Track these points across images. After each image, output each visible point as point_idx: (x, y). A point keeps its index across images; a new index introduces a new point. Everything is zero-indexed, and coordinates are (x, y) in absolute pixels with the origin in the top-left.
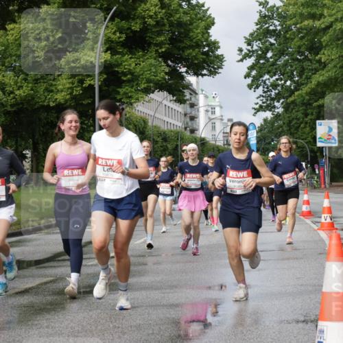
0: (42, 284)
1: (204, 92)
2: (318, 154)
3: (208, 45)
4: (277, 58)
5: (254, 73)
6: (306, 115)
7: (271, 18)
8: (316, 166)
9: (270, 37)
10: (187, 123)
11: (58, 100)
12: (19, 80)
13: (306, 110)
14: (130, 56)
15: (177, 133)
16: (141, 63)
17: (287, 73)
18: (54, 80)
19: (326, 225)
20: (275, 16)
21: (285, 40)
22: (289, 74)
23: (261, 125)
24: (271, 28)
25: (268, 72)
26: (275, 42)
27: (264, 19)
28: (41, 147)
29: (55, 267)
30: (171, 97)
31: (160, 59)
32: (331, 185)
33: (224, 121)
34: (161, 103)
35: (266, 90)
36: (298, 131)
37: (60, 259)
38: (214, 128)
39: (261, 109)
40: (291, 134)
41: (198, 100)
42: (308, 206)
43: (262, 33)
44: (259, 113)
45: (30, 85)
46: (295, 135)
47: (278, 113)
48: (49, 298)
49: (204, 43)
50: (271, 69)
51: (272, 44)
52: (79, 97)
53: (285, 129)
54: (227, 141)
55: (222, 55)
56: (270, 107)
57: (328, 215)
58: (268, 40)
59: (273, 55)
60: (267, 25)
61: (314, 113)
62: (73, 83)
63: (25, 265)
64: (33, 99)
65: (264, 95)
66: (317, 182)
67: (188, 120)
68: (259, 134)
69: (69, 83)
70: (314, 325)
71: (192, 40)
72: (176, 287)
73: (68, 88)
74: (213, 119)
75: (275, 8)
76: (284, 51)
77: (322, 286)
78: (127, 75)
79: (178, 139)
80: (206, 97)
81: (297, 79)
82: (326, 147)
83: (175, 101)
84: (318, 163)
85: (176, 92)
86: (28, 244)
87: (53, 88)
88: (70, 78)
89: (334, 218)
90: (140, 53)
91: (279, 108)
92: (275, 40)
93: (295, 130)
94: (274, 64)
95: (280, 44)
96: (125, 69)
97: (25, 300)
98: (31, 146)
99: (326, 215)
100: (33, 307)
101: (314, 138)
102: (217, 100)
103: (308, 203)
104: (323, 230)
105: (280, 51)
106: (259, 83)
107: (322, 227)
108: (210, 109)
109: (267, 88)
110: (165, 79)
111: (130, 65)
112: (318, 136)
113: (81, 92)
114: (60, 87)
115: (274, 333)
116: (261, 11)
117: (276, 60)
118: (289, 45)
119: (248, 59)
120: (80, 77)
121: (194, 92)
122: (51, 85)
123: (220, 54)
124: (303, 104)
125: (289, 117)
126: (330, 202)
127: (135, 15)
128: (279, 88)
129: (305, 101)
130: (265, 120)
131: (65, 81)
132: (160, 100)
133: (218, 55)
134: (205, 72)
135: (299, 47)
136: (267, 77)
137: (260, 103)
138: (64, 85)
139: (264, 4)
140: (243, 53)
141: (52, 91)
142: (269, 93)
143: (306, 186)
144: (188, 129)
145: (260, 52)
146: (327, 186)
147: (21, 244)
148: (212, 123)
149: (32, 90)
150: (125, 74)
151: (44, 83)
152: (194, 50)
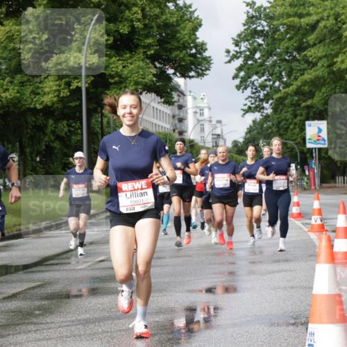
0: (30, 289)
1: (192, 94)
2: (308, 155)
3: (196, 47)
4: (264, 59)
5: (242, 74)
6: (295, 116)
7: (259, 18)
8: (306, 167)
9: (258, 38)
10: (176, 125)
11: (45, 103)
12: (5, 83)
13: (294, 111)
14: (117, 58)
15: (166, 135)
16: (129, 65)
17: (276, 74)
18: (40, 83)
19: (316, 227)
20: (262, 16)
21: (273, 41)
22: (278, 75)
23: (251, 126)
24: (259, 28)
25: (257, 73)
26: (263, 42)
27: (251, 19)
28: (28, 150)
29: (43, 271)
30: (158, 99)
31: (148, 61)
32: (321, 187)
33: (212, 123)
34: (149, 105)
35: (254, 91)
36: (287, 132)
37: (48, 263)
38: (202, 130)
39: (250, 110)
40: (281, 136)
41: (186, 102)
42: (298, 208)
43: (250, 34)
44: (247, 114)
45: (16, 88)
46: (285, 136)
47: (267, 114)
48: (37, 303)
49: (192, 45)
50: (259, 70)
51: (260, 45)
52: (66, 99)
53: (275, 130)
54: (216, 143)
55: (210, 57)
56: (259, 108)
57: (319, 217)
58: (256, 41)
59: (261, 55)
60: (255, 26)
61: (304, 114)
62: (60, 86)
63: (13, 270)
64: (20, 101)
65: (253, 96)
66: (307, 183)
67: (177, 122)
68: (248, 135)
69: (56, 85)
70: (304, 328)
71: (178, 42)
72: (166, 291)
73: (55, 91)
74: (202, 120)
75: (262, 9)
76: (272, 51)
77: (312, 288)
78: (115, 77)
79: (166, 141)
80: (195, 98)
81: (285, 79)
82: (315, 148)
83: (164, 103)
84: (308, 165)
85: (164, 94)
86: (15, 248)
87: (40, 91)
88: (57, 81)
89: (324, 219)
90: (128, 55)
91: (268, 108)
92: (263, 40)
93: (284, 131)
94: (262, 65)
95: (267, 45)
96: (112, 71)
97: (13, 305)
98: (18, 150)
99: (316, 217)
100: (21, 312)
101: (304, 139)
102: (205, 101)
103: (298, 204)
104: (314, 232)
105: (268, 51)
106: (248, 83)
107: (312, 228)
108: (198, 111)
109: (256, 89)
110: (153, 81)
111: (117, 67)
112: (308, 137)
113: (68, 94)
114: (47, 90)
115: (264, 336)
116: (248, 12)
117: (264, 61)
118: (277, 45)
119: (236, 61)
120: (67, 80)
121: (182, 94)
122: (38, 88)
123: (207, 56)
124: (292, 105)
125: (278, 118)
126: (320, 204)
127: (122, 18)
128: (268, 89)
129: (294, 102)
130: (254, 122)
131: (51, 83)
132: (148, 102)
133: (206, 57)
134: (192, 74)
135: (288, 48)
136: (255, 77)
137: (249, 104)
138: (51, 87)
139: (251, 5)
140: (231, 54)
141: (38, 94)
142: (257, 94)
143: (296, 187)
144: (177, 131)
145: (248, 53)
146: (317, 187)
147: (8, 248)
148: (200, 124)
149: (18, 92)
150: (112, 77)
151: (30, 85)
152: (181, 52)
